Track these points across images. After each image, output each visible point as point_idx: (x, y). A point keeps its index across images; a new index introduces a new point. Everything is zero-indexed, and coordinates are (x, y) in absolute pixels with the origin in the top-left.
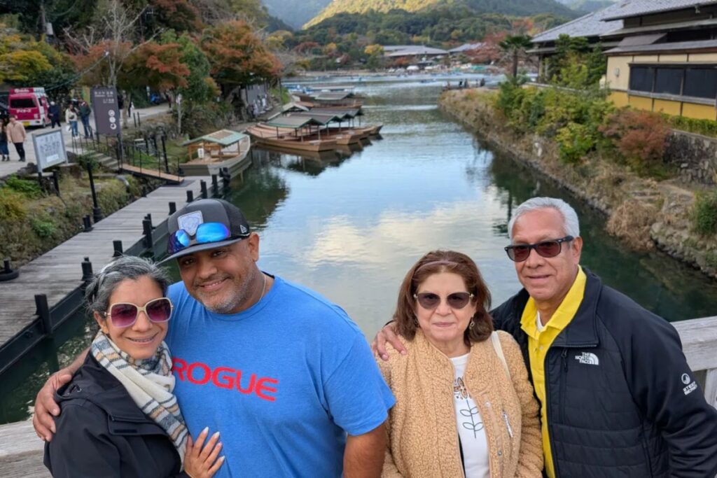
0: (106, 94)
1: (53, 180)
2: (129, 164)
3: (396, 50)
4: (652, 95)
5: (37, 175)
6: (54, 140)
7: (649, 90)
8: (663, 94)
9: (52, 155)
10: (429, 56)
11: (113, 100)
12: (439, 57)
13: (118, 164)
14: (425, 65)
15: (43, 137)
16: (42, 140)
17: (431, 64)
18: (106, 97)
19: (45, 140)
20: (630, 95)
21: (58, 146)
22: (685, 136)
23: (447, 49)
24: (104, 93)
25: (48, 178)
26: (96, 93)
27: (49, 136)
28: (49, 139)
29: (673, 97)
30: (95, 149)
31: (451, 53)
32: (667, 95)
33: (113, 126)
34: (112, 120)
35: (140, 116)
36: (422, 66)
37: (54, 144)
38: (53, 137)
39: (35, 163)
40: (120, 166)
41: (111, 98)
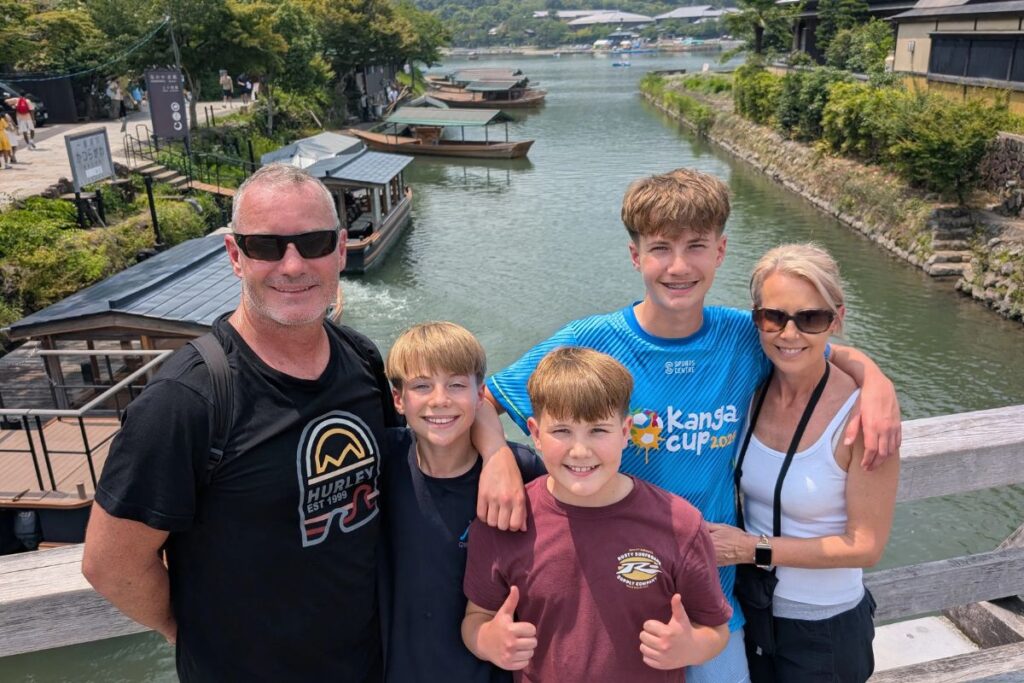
0: (166, 79)
1: (97, 203)
2: (202, 181)
3: (578, 17)
4: (963, 80)
5: (73, 196)
6: (96, 145)
7: (960, 73)
8: (981, 79)
9: (93, 167)
10: (626, 25)
11: (177, 87)
12: (641, 27)
13: (186, 181)
14: (622, 38)
15: (81, 141)
16: (78, 145)
17: (629, 38)
18: (167, 84)
19: (82, 145)
20: (930, 81)
21: (102, 154)
22: (1012, 141)
23: (652, 14)
24: (163, 77)
25: (90, 200)
26: (152, 77)
27: (88, 139)
28: (88, 144)
29: (996, 82)
30: (152, 159)
31: (659, 21)
32: (986, 81)
33: (178, 126)
34: (177, 116)
35: (215, 112)
36: (617, 40)
37: (95, 151)
38: (94, 141)
39: (70, 179)
40: (190, 185)
41: (173, 84)
